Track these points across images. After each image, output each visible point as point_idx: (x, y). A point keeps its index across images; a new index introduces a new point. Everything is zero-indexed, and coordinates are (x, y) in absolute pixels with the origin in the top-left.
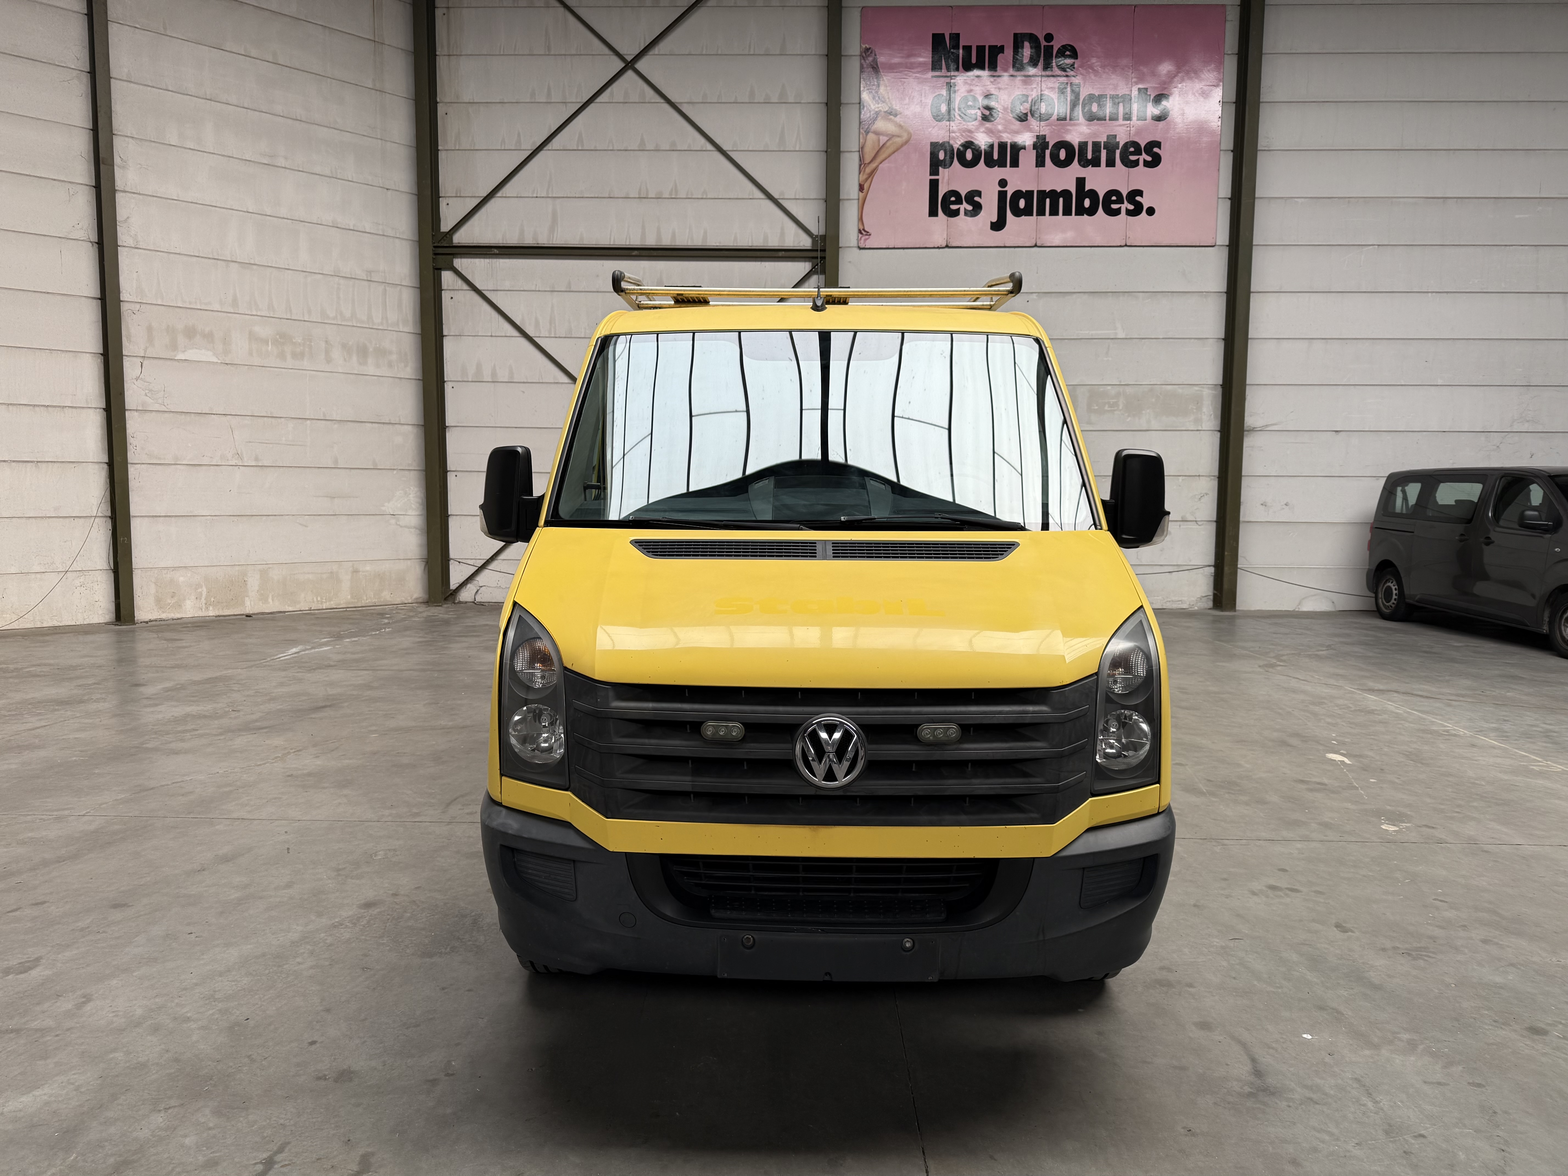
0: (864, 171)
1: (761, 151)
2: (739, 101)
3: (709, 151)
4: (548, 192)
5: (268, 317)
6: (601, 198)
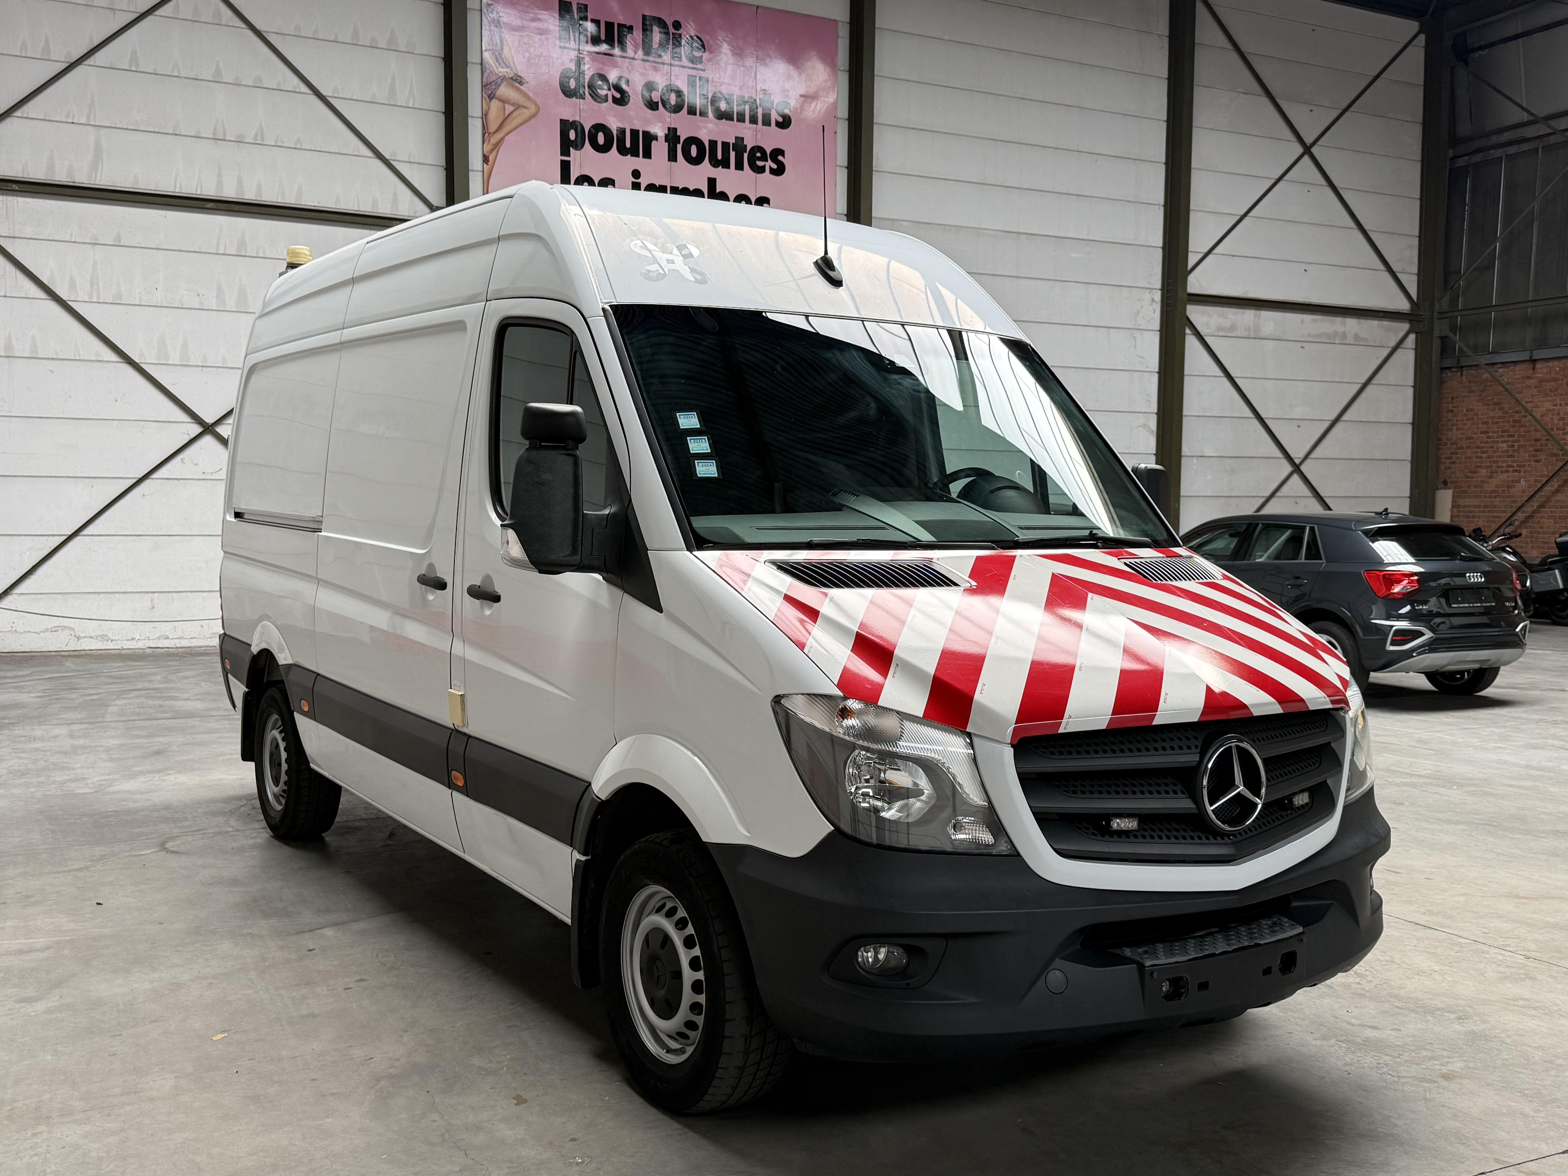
0: (489, 140)
1: (367, 102)
2: (340, 40)
3: (304, 93)
4: (88, 118)
6: (162, 133)
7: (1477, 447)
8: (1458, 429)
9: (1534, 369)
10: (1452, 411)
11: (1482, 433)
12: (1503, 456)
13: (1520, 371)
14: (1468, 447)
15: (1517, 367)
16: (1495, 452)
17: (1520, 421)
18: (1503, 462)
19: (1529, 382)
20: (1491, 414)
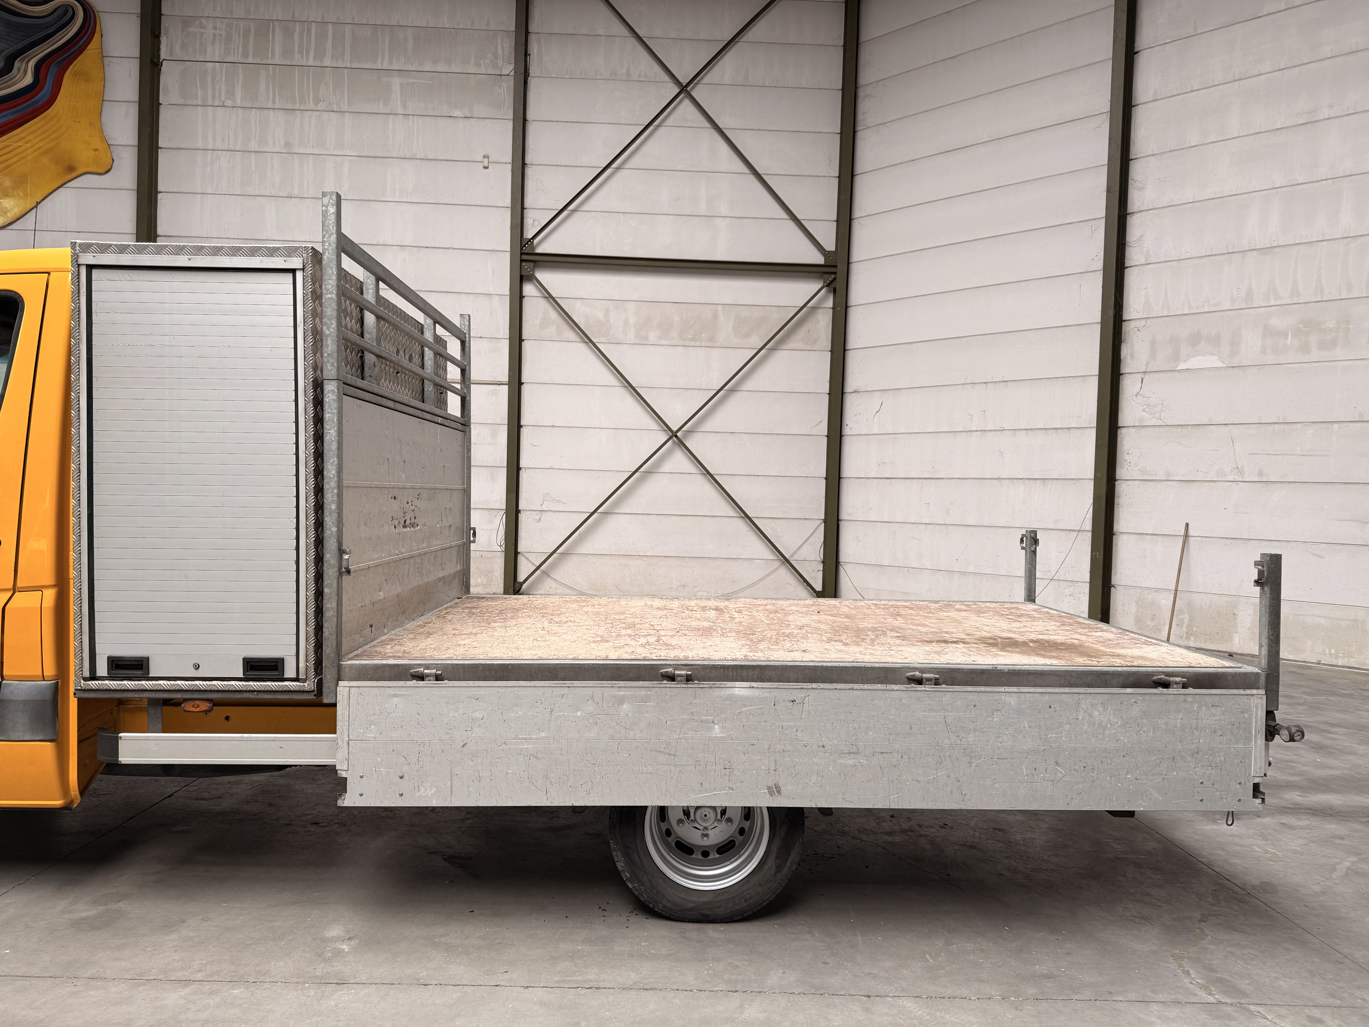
5: (1291, 304)
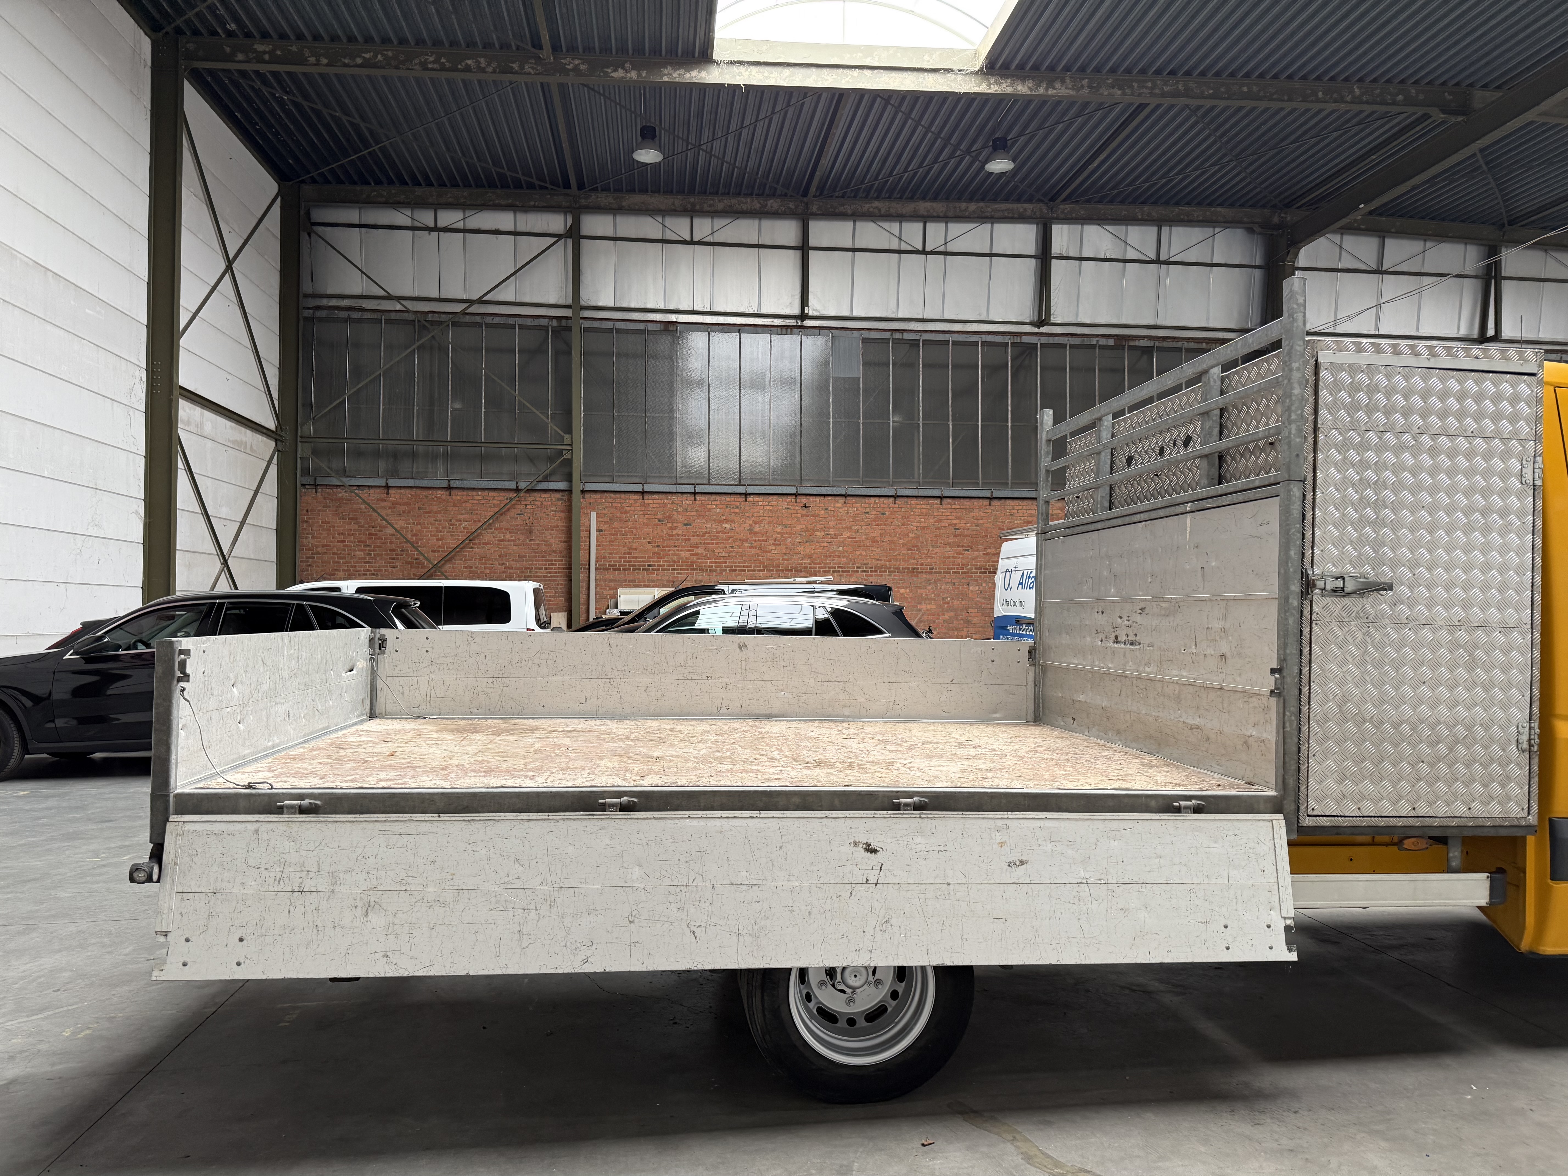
7: (334, 554)
8: (313, 537)
9: (388, 493)
10: (307, 522)
11: (338, 542)
12: (361, 562)
13: (374, 494)
14: (325, 553)
15: (372, 491)
16: (352, 558)
17: (376, 534)
18: (361, 567)
19: (383, 504)
20: (347, 527)
